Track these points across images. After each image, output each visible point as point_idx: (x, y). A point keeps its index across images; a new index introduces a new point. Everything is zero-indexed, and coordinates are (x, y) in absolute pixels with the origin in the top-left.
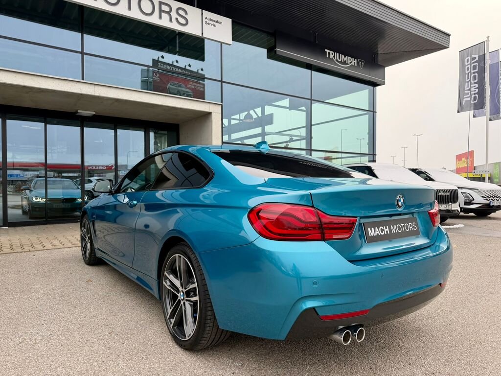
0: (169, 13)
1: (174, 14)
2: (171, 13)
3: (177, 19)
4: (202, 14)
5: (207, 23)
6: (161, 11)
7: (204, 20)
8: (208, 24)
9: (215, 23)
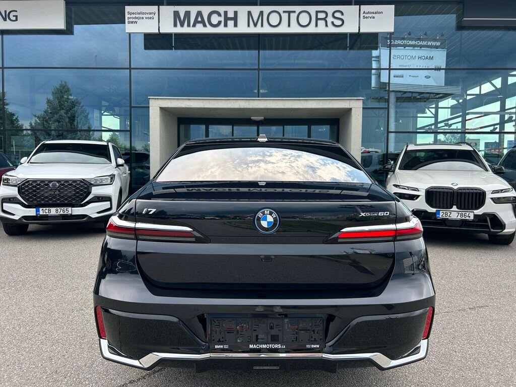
0: (325, 19)
1: (330, 19)
2: (327, 19)
3: (333, 23)
4: (360, 10)
5: (364, 17)
6: (317, 19)
7: (362, 15)
8: (367, 18)
9: (374, 15)
